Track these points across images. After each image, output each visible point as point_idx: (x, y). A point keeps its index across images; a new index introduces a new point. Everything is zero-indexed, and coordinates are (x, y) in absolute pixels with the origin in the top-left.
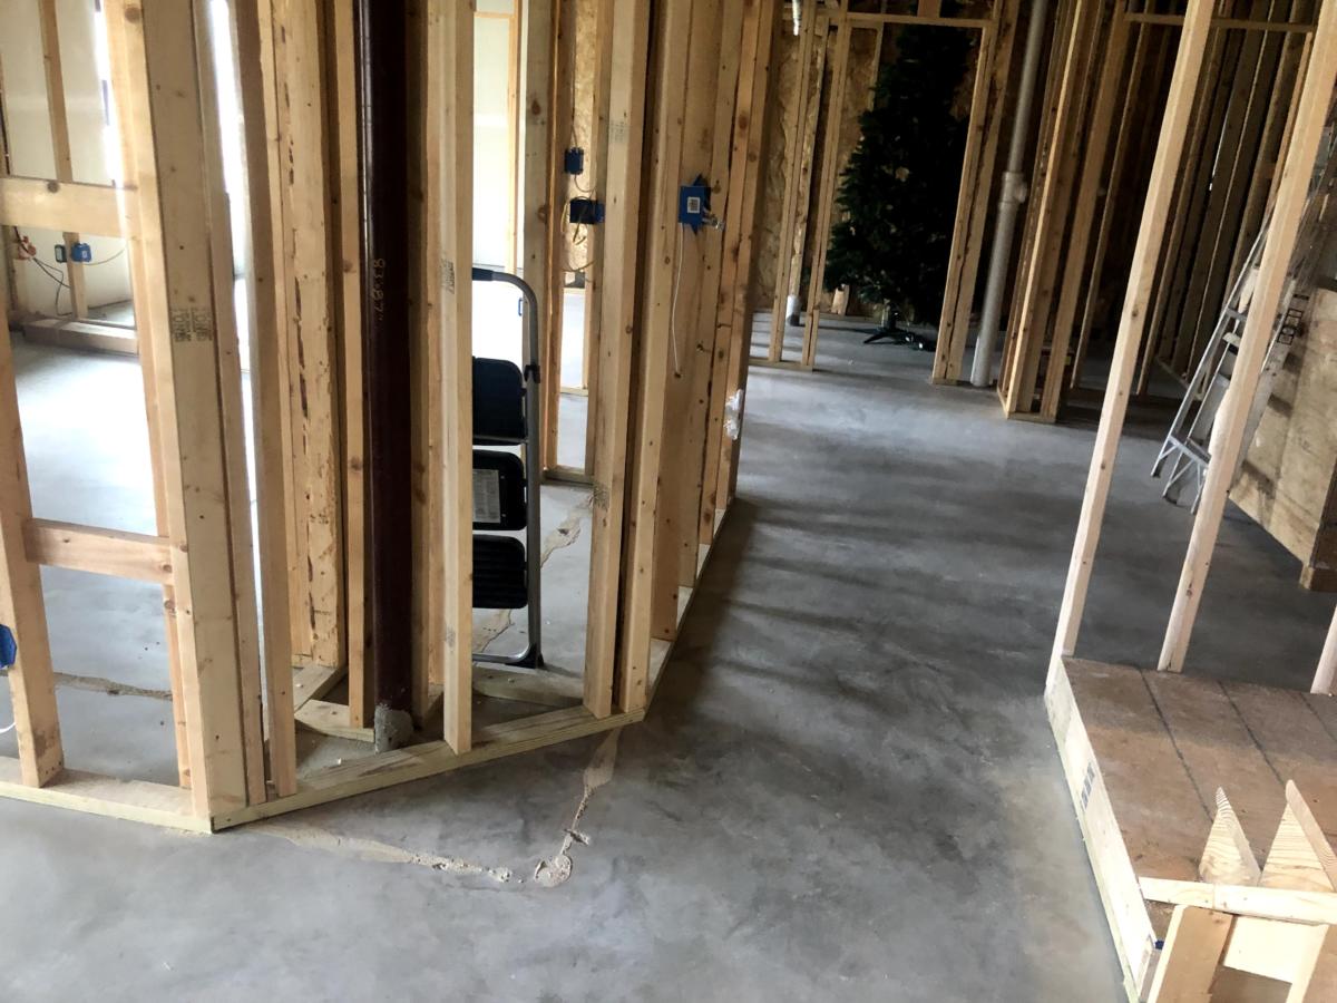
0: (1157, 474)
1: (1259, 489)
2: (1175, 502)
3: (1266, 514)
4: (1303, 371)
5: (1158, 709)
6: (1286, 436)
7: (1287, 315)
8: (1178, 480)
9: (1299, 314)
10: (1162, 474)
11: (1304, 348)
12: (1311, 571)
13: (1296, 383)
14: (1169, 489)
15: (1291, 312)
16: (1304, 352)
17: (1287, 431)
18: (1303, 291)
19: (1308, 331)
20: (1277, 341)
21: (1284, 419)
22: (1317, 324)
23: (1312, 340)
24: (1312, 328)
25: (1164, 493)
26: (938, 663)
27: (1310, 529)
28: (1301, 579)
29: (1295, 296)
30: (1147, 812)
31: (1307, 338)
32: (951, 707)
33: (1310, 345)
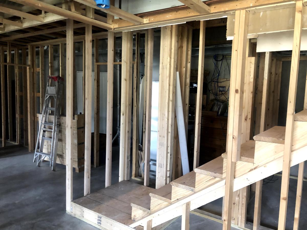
0: (35, 162)
1: (59, 157)
2: (40, 166)
3: (63, 162)
4: (62, 133)
5: (96, 201)
6: (63, 146)
7: (57, 123)
8: (40, 162)
9: (59, 122)
10: (36, 161)
11: (61, 128)
12: (78, 169)
13: (61, 135)
14: (38, 164)
15: (58, 122)
16: (61, 129)
17: (62, 144)
18: (59, 117)
19: (61, 125)
20: (57, 128)
21: (61, 142)
22: (63, 123)
23: (63, 126)
24: (62, 124)
25: (37, 165)
26: (38, 220)
27: (75, 161)
28: (76, 171)
29: (57, 119)
30: (116, 217)
31: (61, 126)
32: (54, 225)
33: (62, 127)
